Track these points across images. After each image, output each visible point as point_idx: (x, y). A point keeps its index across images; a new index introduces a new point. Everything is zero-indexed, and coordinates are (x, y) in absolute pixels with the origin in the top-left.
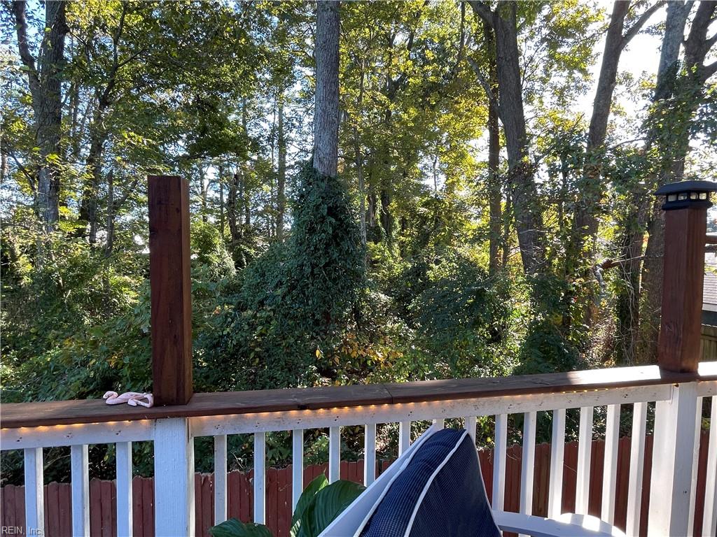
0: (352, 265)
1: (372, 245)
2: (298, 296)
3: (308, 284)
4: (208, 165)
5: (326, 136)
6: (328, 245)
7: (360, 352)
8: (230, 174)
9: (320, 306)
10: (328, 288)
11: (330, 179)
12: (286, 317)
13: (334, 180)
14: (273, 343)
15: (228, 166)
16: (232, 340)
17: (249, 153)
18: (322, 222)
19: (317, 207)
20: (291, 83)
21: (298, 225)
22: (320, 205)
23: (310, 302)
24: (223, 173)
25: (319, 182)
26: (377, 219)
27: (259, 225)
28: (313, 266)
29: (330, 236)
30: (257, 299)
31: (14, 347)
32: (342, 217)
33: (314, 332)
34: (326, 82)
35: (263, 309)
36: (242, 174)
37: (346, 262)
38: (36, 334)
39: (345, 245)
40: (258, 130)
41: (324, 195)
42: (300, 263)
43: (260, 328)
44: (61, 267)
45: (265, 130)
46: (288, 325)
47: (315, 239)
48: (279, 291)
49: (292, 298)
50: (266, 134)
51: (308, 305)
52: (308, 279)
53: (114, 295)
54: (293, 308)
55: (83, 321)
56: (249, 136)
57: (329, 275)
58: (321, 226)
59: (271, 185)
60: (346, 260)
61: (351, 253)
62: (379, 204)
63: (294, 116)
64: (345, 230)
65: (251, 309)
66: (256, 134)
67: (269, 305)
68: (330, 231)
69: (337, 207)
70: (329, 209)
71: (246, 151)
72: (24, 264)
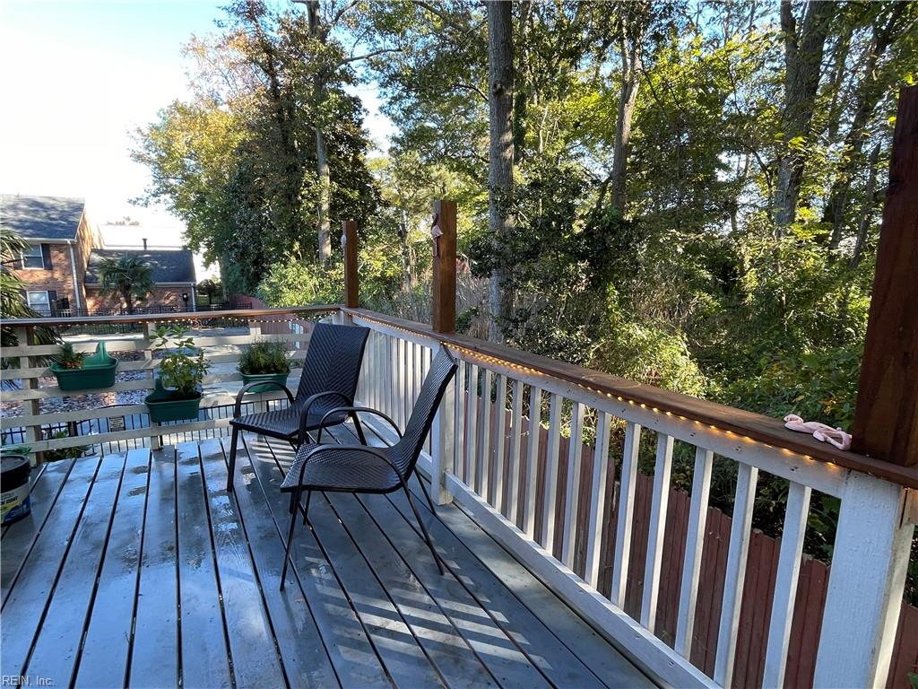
44: (787, 280)
72: (751, 280)
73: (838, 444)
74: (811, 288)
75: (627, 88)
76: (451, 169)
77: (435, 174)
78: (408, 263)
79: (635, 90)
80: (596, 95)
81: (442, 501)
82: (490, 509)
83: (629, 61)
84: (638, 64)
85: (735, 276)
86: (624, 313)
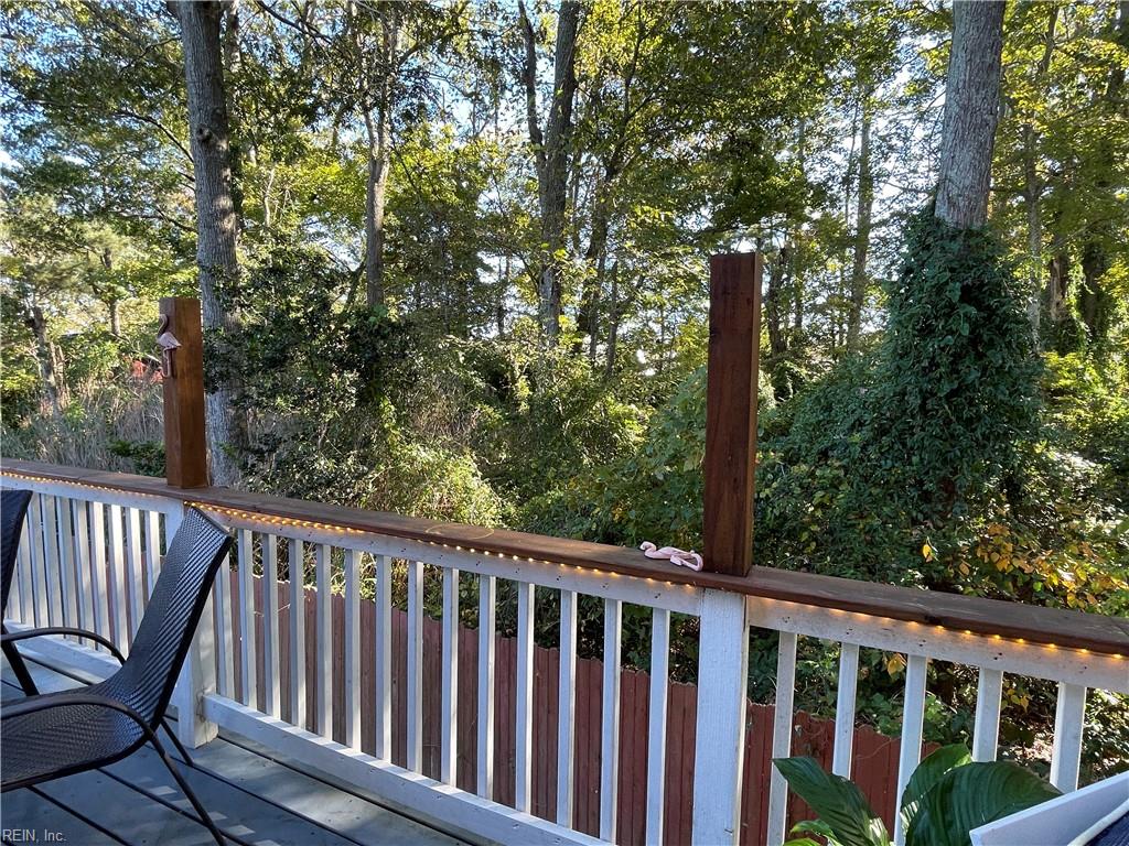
0: (1010, 395)
1: (1053, 358)
2: (891, 448)
3: (913, 427)
4: (740, 239)
5: (966, 156)
6: (957, 358)
7: (1017, 563)
8: (772, 249)
9: (935, 468)
10: (952, 436)
11: (970, 234)
12: (867, 482)
13: (979, 234)
14: (842, 522)
15: (770, 236)
16: (774, 508)
17: (807, 210)
18: (949, 316)
19: (940, 289)
20: (889, 73)
21: (900, 322)
22: (947, 283)
23: (915, 459)
24: (763, 248)
25: (946, 243)
26: (1069, 307)
27: (818, 328)
28: (925, 396)
29: (965, 341)
30: (817, 447)
31: (517, 483)
32: (993, 302)
33: (921, 512)
34: (972, 52)
35: (826, 464)
36: (793, 246)
37: (996, 389)
38: (536, 470)
39: (996, 357)
40: (826, 169)
41: (955, 265)
42: (898, 389)
43: (820, 493)
44: (561, 390)
45: (838, 166)
46: (870, 494)
47: (932, 346)
48: (857, 437)
49: (881, 448)
50: (840, 173)
51: (911, 464)
52: (913, 417)
53: (616, 430)
54: (880, 467)
55: (581, 461)
56: (809, 181)
57: (957, 410)
58: (946, 321)
59: (842, 259)
60: (996, 386)
61: (1009, 372)
62: (1077, 274)
63: (894, 131)
64: (999, 327)
65: (805, 462)
66: (822, 177)
67: (838, 459)
68: (966, 330)
69: (982, 285)
70: (965, 290)
71: (803, 207)
72: (522, 388)
73: (693, 566)
74: (583, 397)
75: (376, 165)
76: (122, 231)
77: (90, 235)
78: (49, 369)
79: (386, 169)
80: (337, 167)
81: (200, 740)
82: (290, 729)
83: (376, 134)
84: (388, 141)
85: (507, 384)
86: (403, 432)
